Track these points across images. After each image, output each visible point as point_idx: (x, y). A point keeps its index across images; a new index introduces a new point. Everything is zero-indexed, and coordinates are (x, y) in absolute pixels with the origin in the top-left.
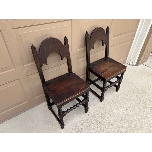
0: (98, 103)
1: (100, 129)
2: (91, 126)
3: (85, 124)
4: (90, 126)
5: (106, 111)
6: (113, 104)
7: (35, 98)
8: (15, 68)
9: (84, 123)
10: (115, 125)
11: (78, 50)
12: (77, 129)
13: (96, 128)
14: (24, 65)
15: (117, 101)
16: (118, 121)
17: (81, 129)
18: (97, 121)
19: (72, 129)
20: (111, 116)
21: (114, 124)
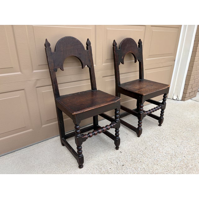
0: (134, 138)
1: (139, 169)
2: (125, 166)
3: (116, 163)
4: (123, 165)
5: (146, 148)
6: (156, 140)
7: (43, 126)
8: (21, 71)
9: (114, 161)
10: (163, 165)
11: (104, 64)
12: (103, 169)
13: (133, 169)
14: (33, 70)
15: (162, 136)
16: (167, 160)
17: (109, 170)
18: (134, 160)
19: (95, 169)
20: (155, 154)
21: (162, 163)
